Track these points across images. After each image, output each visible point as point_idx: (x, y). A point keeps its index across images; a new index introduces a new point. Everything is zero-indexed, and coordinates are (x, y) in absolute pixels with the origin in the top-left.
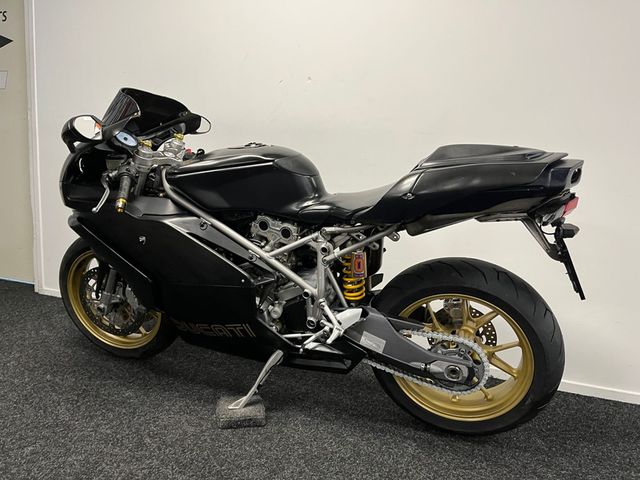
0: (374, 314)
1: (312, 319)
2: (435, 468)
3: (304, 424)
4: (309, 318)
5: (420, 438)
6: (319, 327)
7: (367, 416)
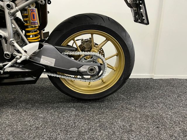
0: (46, 45)
1: (7, 53)
2: (87, 118)
3: (12, 114)
4: (5, 53)
5: (77, 106)
6: (13, 57)
7: (49, 102)
